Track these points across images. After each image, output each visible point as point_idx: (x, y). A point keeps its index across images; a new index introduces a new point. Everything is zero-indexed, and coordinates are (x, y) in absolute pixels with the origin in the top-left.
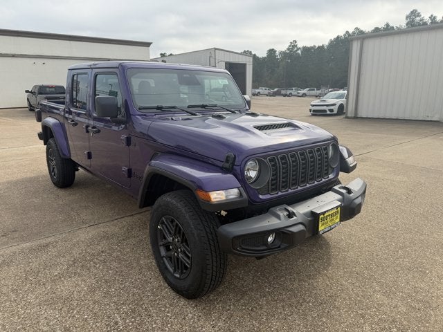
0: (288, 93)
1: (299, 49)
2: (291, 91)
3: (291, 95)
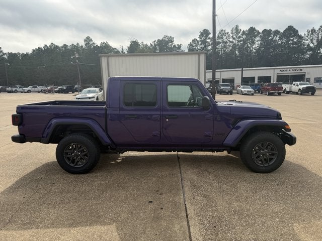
0: (14, 90)
1: (4, 54)
2: (16, 88)
3: (16, 92)
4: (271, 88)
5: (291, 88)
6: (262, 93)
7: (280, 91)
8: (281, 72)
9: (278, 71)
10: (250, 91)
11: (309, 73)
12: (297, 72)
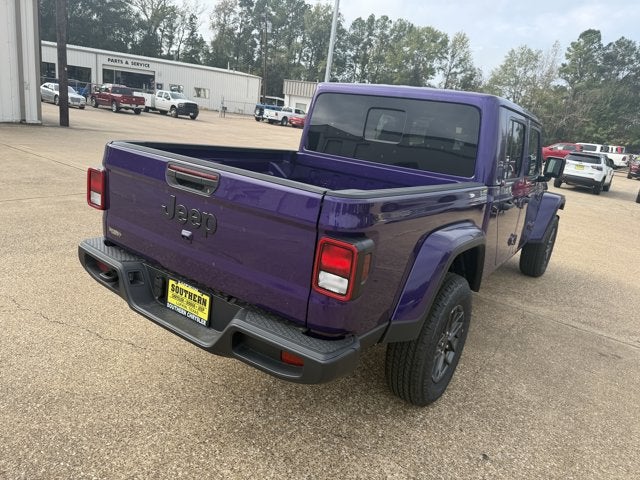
4: (123, 98)
5: (153, 101)
6: (96, 106)
7: (139, 106)
8: (111, 63)
9: (103, 60)
10: (78, 100)
11: (160, 75)
12: (139, 67)
